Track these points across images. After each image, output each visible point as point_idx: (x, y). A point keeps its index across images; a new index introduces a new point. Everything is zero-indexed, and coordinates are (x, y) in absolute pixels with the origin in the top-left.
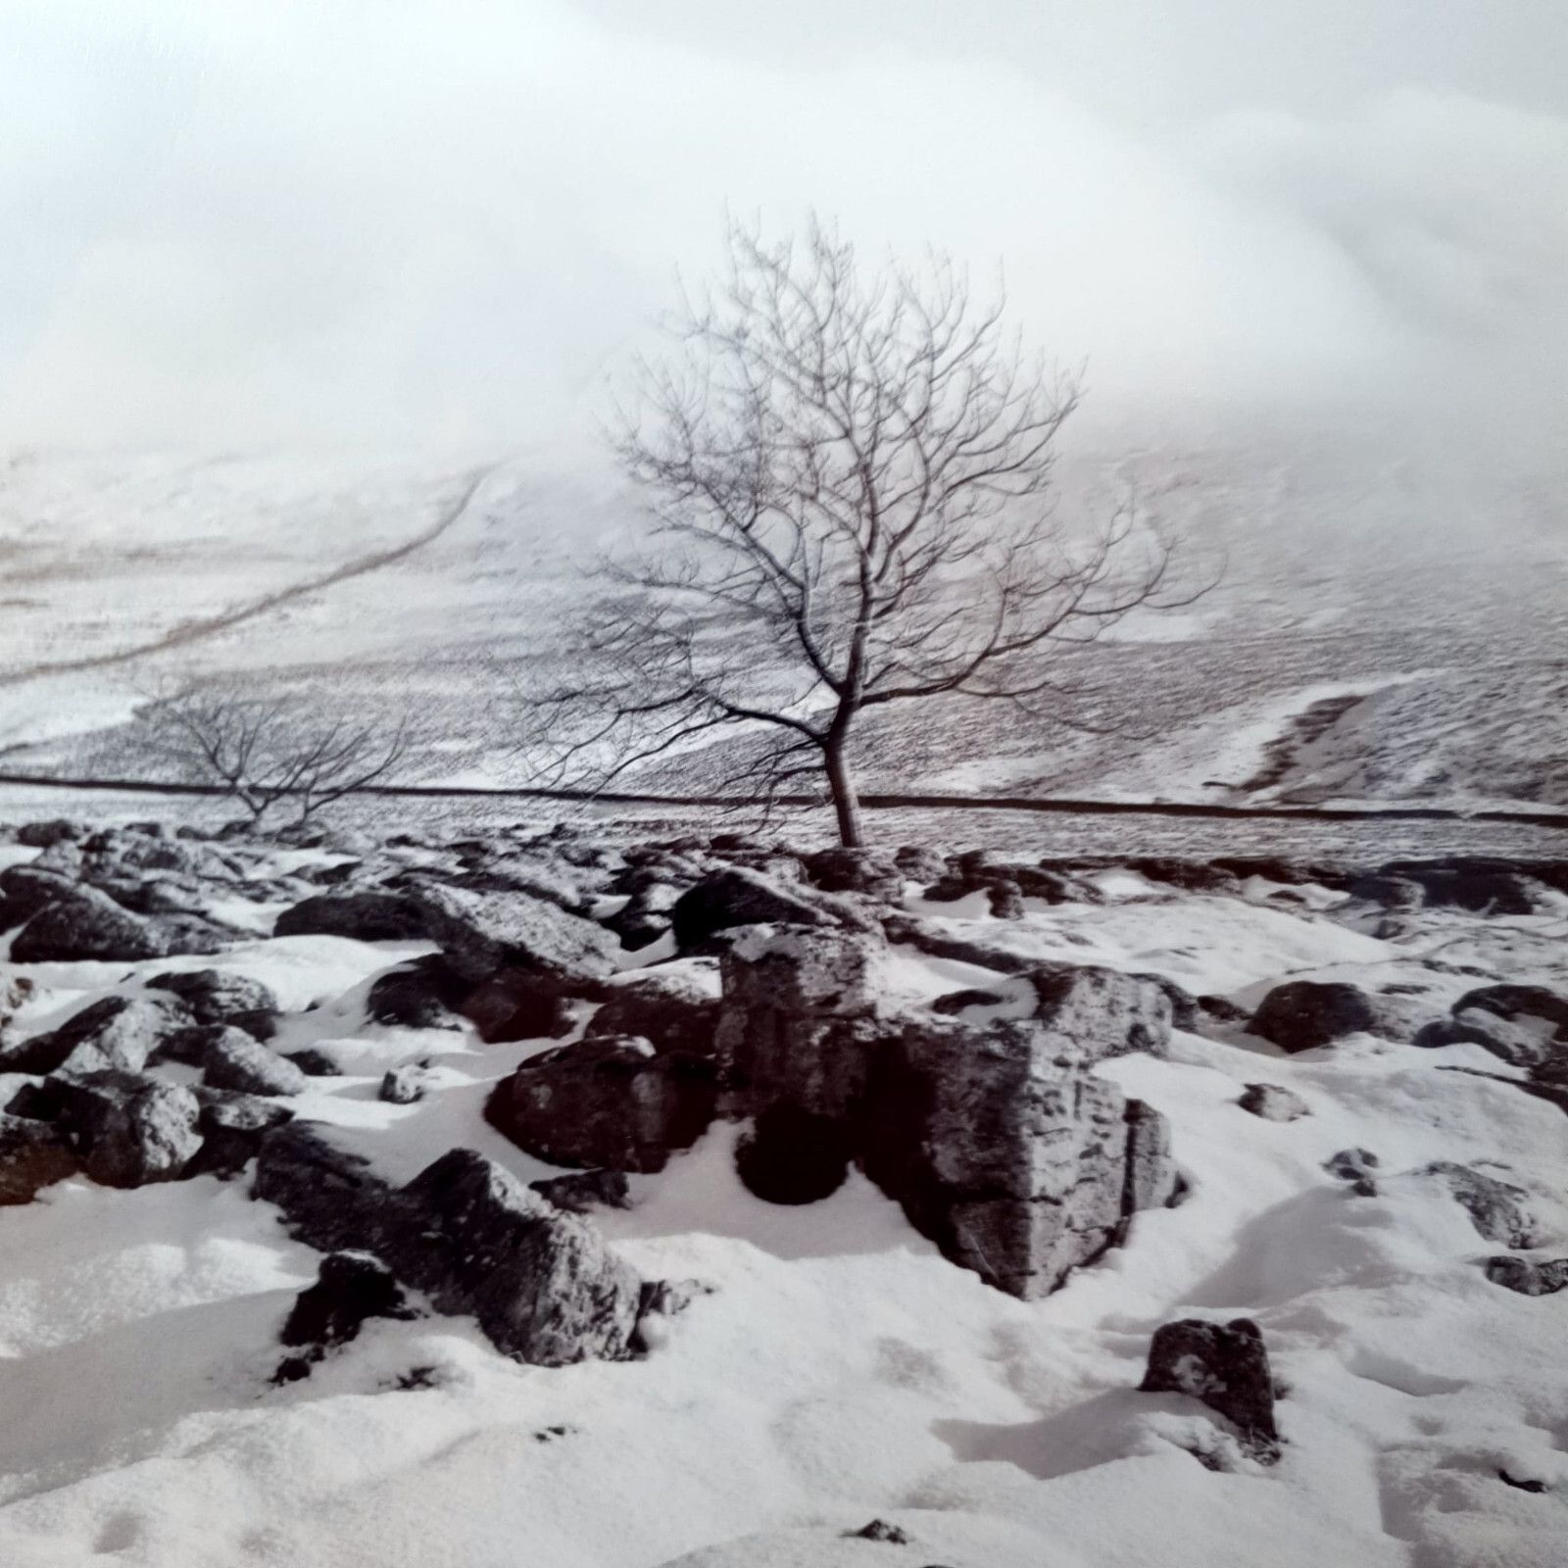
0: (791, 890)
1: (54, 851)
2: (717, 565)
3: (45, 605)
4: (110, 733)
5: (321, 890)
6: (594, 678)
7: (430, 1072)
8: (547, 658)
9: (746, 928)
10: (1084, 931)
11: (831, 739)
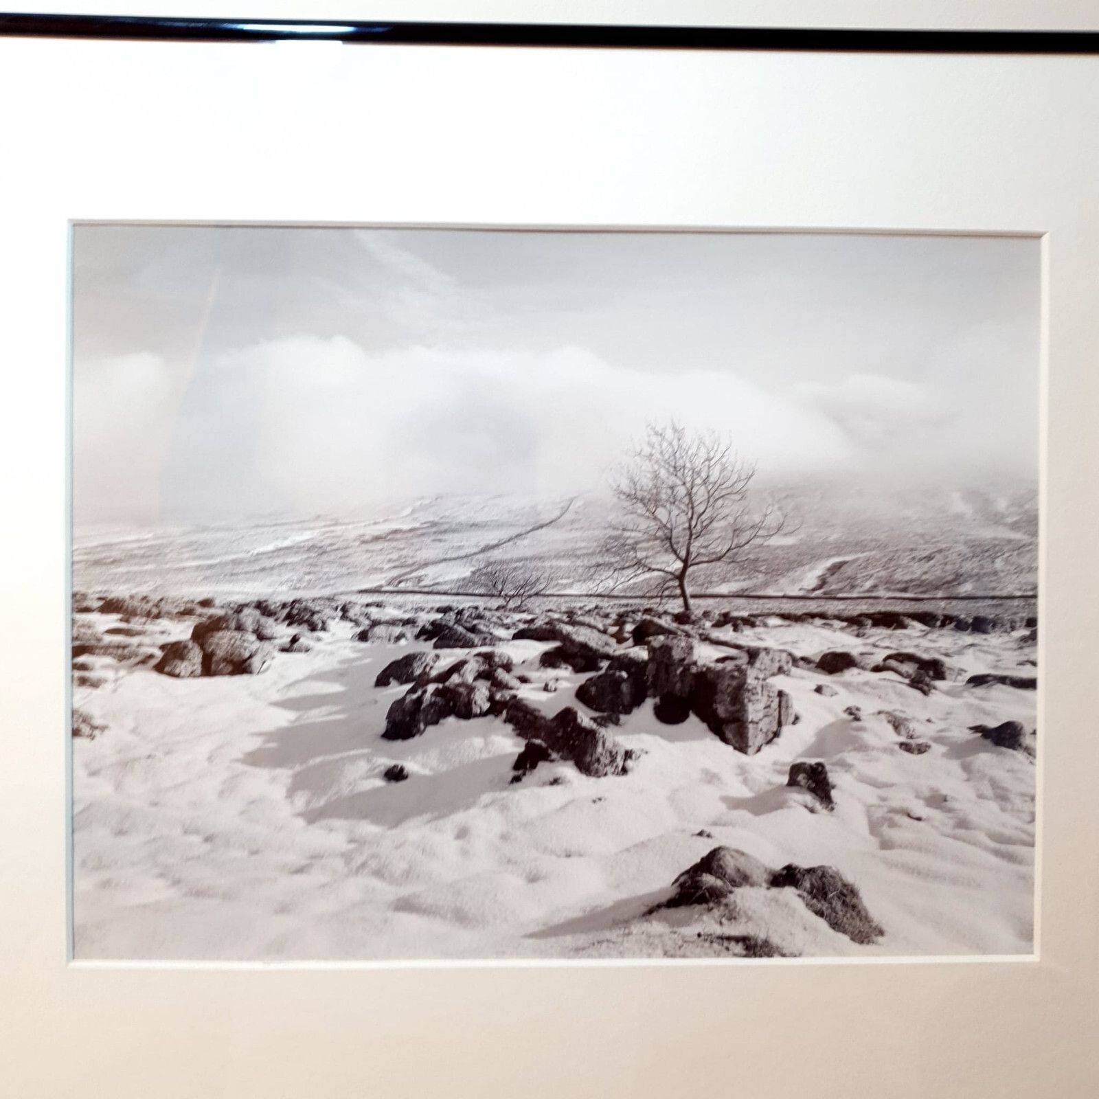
0: (669, 625)
1: (447, 614)
2: (644, 524)
3: (445, 541)
4: (464, 579)
5: (526, 626)
6: (607, 559)
7: (559, 682)
8: (593, 554)
9: (655, 637)
10: (763, 636)
11: (681, 577)
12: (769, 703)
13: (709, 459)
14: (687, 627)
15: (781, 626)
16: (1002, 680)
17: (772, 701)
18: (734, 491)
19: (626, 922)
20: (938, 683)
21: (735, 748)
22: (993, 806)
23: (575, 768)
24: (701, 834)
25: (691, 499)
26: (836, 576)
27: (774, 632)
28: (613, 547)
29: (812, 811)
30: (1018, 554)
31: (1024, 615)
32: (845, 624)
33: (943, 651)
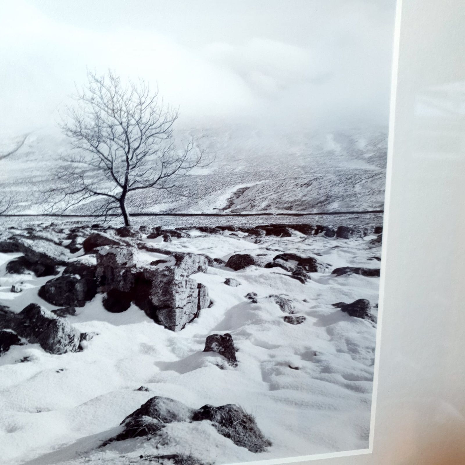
0: (113, 237)
6: (59, 186)
7: (23, 285)
8: (47, 181)
9: (102, 247)
10: (186, 244)
11: (121, 200)
12: (191, 293)
13: (141, 104)
14: (127, 239)
15: (200, 236)
16: (357, 271)
17: (193, 292)
18: (162, 131)
19: (86, 453)
20: (312, 274)
21: (166, 327)
22: (347, 356)
23: (41, 349)
24: (140, 389)
25: (127, 136)
26: (241, 198)
27: (195, 240)
28: (63, 176)
29: (222, 368)
30: (372, 181)
31: (373, 225)
32: (247, 234)
33: (316, 252)
